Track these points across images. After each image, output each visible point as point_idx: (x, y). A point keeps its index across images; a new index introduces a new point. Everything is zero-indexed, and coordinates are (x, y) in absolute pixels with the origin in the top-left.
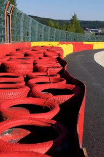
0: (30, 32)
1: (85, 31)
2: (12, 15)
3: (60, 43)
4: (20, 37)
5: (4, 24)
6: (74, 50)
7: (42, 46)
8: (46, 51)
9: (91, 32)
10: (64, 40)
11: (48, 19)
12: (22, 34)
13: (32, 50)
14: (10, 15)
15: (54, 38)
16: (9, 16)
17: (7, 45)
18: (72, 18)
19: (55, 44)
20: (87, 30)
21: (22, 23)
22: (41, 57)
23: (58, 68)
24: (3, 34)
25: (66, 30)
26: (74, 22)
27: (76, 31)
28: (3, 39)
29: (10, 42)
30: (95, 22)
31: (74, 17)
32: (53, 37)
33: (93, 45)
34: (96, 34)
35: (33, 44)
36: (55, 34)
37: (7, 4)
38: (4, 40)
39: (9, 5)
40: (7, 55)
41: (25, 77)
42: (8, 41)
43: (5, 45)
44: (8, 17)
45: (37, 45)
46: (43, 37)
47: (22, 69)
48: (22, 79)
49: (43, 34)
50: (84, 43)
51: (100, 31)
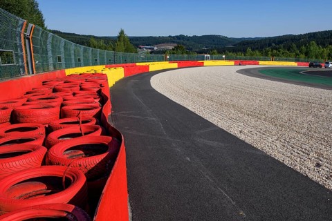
0: (62, 56)
1: (138, 49)
2: (32, 37)
3: (106, 67)
4: (48, 65)
5: (22, 51)
6: (125, 75)
7: (80, 74)
8: (83, 82)
9: (145, 50)
10: (112, 63)
11: (90, 36)
12: (51, 61)
13: (65, 82)
14: (30, 37)
15: (98, 61)
16: (29, 39)
17: (28, 79)
18: (119, 35)
19: (99, 69)
20: (140, 48)
21: (49, 47)
22: (76, 92)
23: (96, 108)
24: (20, 64)
25: (114, 50)
26: (122, 39)
27: (127, 50)
28: (21, 70)
29: (33, 73)
30: (148, 37)
31: (122, 32)
32: (96, 60)
33: (148, 66)
34: (151, 53)
35: (69, 72)
36: (98, 55)
37: (22, 24)
38: (24, 72)
39: (27, 25)
40: (27, 93)
41: (47, 126)
42: (31, 73)
43: (24, 78)
44: (27, 41)
45: (74, 73)
46: (82, 61)
47: (43, 116)
48: (42, 130)
49: (82, 58)
50: (138, 64)
51: (156, 48)
